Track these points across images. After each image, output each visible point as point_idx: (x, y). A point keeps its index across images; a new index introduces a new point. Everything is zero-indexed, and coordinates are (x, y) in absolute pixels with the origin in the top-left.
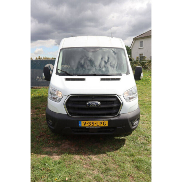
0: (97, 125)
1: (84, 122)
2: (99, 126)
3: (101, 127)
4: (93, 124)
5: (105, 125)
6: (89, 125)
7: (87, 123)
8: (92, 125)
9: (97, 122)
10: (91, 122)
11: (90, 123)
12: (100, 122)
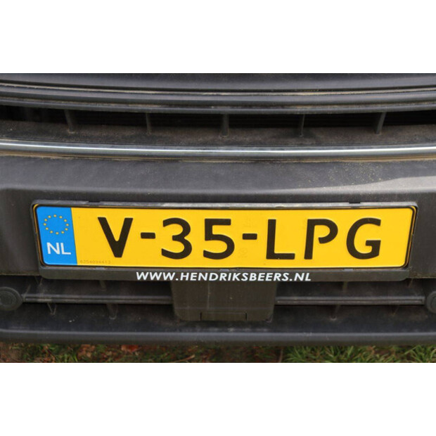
0: (271, 254)
1: (103, 222)
2: (300, 262)
3: (313, 272)
4: (220, 247)
5: (375, 253)
6: (165, 253)
7: (148, 236)
8: (207, 254)
9: (272, 224)
10: (196, 218)
11: (178, 229)
12: (312, 224)
